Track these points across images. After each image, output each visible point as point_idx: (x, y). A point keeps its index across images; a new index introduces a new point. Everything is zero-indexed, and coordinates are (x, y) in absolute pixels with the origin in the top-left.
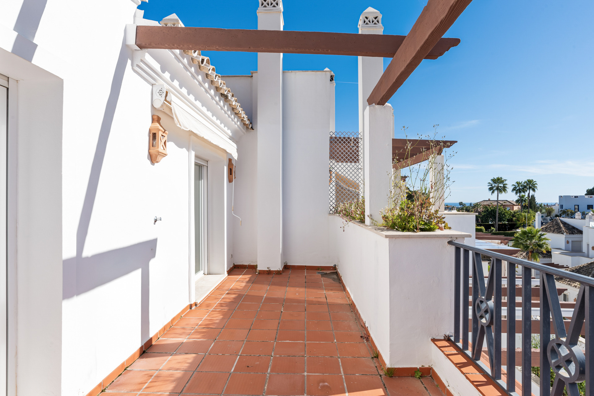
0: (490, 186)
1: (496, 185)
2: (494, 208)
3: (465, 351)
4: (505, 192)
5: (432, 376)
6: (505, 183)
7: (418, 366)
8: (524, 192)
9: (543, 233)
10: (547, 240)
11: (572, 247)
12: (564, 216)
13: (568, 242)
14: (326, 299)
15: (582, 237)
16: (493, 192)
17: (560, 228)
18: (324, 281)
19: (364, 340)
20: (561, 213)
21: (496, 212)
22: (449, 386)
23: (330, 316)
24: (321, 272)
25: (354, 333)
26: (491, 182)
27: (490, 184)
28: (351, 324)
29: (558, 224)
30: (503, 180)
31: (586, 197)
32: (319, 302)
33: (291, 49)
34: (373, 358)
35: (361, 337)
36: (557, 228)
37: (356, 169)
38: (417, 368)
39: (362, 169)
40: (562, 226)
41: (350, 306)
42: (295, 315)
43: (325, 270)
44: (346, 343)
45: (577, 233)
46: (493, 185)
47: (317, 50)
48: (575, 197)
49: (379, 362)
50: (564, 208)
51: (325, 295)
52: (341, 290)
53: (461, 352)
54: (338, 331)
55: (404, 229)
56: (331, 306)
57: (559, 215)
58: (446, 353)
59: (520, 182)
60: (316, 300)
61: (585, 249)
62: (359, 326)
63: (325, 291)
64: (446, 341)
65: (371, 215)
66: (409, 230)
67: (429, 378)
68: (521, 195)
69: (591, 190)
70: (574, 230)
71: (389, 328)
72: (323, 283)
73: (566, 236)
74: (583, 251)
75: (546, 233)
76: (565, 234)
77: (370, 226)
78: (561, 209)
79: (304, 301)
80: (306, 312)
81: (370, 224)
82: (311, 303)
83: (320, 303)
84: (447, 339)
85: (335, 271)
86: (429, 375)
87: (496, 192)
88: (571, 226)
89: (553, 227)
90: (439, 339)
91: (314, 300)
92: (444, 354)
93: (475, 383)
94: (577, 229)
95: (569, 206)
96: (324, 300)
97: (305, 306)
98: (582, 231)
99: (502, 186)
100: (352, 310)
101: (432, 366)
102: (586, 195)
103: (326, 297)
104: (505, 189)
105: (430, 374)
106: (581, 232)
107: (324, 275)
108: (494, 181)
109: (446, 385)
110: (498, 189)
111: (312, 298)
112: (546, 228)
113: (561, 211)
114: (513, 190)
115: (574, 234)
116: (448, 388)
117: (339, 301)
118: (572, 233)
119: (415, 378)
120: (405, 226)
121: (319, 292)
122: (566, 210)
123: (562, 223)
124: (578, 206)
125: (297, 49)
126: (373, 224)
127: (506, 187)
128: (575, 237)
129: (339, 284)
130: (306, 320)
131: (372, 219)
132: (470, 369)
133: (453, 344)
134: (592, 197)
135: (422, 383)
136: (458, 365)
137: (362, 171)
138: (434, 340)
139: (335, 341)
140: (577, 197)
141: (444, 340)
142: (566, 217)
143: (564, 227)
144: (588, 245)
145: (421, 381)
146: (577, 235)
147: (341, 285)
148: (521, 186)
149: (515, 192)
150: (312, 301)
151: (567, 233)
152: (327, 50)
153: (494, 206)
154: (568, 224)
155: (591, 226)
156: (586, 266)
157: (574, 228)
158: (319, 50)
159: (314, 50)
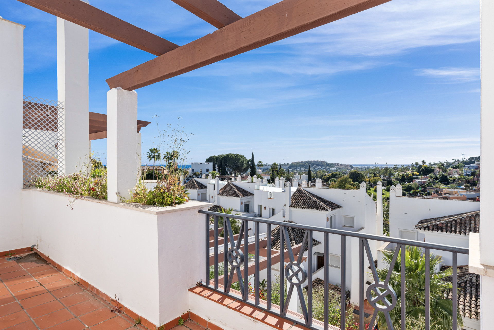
0: (149, 155)
1: (153, 154)
2: (151, 172)
3: (217, 290)
4: (159, 159)
5: (190, 318)
6: (159, 153)
7: (180, 315)
8: (171, 160)
9: (186, 189)
10: (189, 194)
11: (201, 197)
12: (194, 176)
13: (199, 195)
14: (43, 286)
15: (207, 191)
16: (151, 159)
17: (195, 185)
18: (23, 267)
19: (116, 313)
20: (193, 174)
21: (153, 175)
22: (209, 320)
23: (61, 303)
24: (12, 257)
25: (101, 310)
26: (150, 152)
27: (149, 153)
28: (92, 303)
29: (193, 183)
30: (157, 150)
31: (206, 163)
32: (35, 292)
33: (56, 10)
34: (135, 326)
35: (112, 311)
36: (193, 186)
37: (57, 139)
38: (180, 317)
39: (64, 140)
40: (195, 184)
41: (77, 285)
42: (12, 319)
43: (17, 254)
44: (100, 323)
45: (204, 188)
46: (151, 154)
47: (89, 24)
48: (200, 164)
49: (143, 327)
50: (194, 171)
51: (39, 283)
52: (56, 272)
53: (215, 291)
54: (83, 316)
55: (162, 204)
56: (54, 292)
57: (192, 176)
58: (207, 296)
59: (169, 152)
60: (30, 291)
61: (208, 199)
62: (101, 302)
63: (34, 278)
64: (199, 287)
65: (119, 193)
66: (167, 205)
67: (189, 321)
68: (169, 162)
69: (208, 159)
70: (202, 186)
71: (159, 292)
72: (25, 269)
73: (198, 191)
74: (207, 200)
75: (188, 189)
76: (197, 189)
77: (118, 203)
78: (193, 172)
79: (13, 299)
80: (25, 310)
81: (118, 201)
82: (23, 298)
83: (37, 294)
84: (200, 285)
85: (33, 252)
86: (188, 319)
87: (153, 159)
88: (200, 183)
89: (191, 185)
90: (193, 287)
91: (27, 292)
92: (205, 297)
93: (237, 309)
94: (204, 185)
95: (197, 170)
96: (41, 288)
97: (19, 303)
98: (207, 187)
99: (157, 155)
100: (83, 288)
101: (190, 311)
102: (206, 162)
103: (40, 284)
104: (159, 158)
105: (189, 317)
106: (205, 187)
107: (19, 260)
108: (152, 151)
109: (207, 319)
110: (154, 157)
111: (22, 291)
112: (186, 185)
113: (193, 173)
114: (164, 158)
115: (202, 189)
116: (209, 321)
117: (62, 284)
118: (201, 188)
119: (180, 326)
120: (163, 201)
121: (27, 281)
122: (196, 172)
123: (196, 182)
124: (202, 169)
125: (63, 14)
126: (122, 201)
127: (160, 156)
128: (203, 191)
129: (48, 265)
130: (32, 319)
131: (120, 196)
132: (227, 301)
133: (206, 287)
134: (209, 164)
135: (186, 327)
136: (219, 302)
137: (63, 142)
138: (191, 290)
139: (87, 326)
140: (201, 163)
141: (197, 286)
142: (195, 177)
143: (197, 184)
144: (210, 195)
145: (185, 326)
146: (204, 189)
147: (51, 266)
148: (169, 155)
149: (165, 159)
150: (25, 294)
151: (198, 188)
152: (100, 29)
153: (151, 170)
154: (199, 182)
155: (211, 183)
156: (210, 209)
157: (202, 185)
158: (91, 25)
159: (85, 23)
